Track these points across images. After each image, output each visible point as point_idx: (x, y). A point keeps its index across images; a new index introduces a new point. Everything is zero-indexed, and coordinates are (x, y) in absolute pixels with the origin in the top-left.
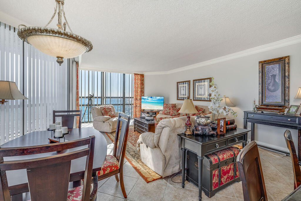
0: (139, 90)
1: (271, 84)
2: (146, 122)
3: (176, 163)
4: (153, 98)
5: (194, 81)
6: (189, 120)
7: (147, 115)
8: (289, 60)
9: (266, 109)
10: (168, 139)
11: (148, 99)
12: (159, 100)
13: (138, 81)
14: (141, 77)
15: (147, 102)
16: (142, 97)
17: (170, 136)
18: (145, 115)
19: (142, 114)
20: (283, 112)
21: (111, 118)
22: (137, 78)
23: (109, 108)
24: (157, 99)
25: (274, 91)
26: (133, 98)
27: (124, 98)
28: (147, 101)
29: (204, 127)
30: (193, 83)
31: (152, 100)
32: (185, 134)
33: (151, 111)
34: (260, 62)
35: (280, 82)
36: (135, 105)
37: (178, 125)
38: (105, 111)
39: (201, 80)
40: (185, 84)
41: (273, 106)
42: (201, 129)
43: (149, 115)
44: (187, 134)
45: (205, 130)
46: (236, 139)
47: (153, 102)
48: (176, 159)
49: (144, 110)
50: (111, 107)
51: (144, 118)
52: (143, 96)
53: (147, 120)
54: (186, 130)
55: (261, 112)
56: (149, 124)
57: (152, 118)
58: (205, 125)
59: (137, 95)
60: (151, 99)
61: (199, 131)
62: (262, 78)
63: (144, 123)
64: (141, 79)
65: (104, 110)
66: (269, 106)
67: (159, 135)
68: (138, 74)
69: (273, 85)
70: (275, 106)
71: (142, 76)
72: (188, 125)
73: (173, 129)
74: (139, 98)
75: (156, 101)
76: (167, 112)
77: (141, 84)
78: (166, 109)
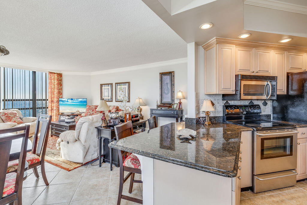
0: (56, 91)
1: (166, 89)
2: (66, 125)
3: (94, 151)
4: (74, 100)
5: (116, 83)
6: (104, 116)
7: (67, 117)
8: (174, 74)
9: (164, 106)
10: (87, 132)
11: (68, 101)
12: (81, 102)
13: (54, 81)
14: (58, 76)
16: (60, 99)
17: (88, 130)
18: (64, 118)
19: (61, 117)
20: (171, 108)
21: (18, 124)
22: (53, 78)
23: (13, 113)
24: (78, 101)
25: (167, 94)
26: (47, 100)
27: (34, 100)
28: (67, 103)
29: (115, 120)
30: (115, 86)
31: (73, 102)
32: (101, 127)
33: (71, 114)
34: (160, 73)
35: (170, 88)
36: (50, 109)
37: (95, 120)
38: (7, 117)
39: (122, 83)
40: (108, 86)
41: (167, 104)
42: (113, 121)
43: (70, 118)
44: (102, 126)
45: (116, 122)
46: (137, 126)
47: (74, 105)
48: (95, 147)
49: (62, 114)
50: (15, 112)
51: (63, 121)
52: (62, 98)
53: (67, 123)
54: (102, 123)
55: (160, 108)
56: (69, 126)
57: (73, 120)
58: (116, 118)
59: (53, 98)
60: (71, 101)
61: (111, 123)
62: (161, 84)
63: (64, 126)
64: (58, 79)
65: (5, 116)
66: (165, 104)
67: (79, 130)
68: (55, 73)
69: (167, 89)
70: (168, 104)
71: (60, 75)
72: (104, 119)
73: (91, 124)
74: (55, 100)
76: (90, 113)
77: (58, 84)
78: (89, 111)
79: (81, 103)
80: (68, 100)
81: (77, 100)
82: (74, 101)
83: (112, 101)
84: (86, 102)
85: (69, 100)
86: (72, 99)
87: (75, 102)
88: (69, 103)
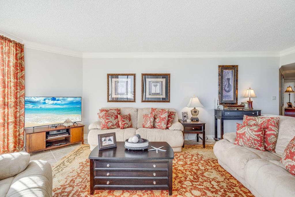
5: (143, 75)
8: (237, 68)
11: (45, 103)
12: (72, 103)
13: (9, 57)
24: (66, 103)
25: (229, 91)
28: (43, 106)
30: (142, 78)
31: (56, 104)
34: (219, 66)
35: (233, 85)
40: (127, 78)
60: (52, 102)
64: (17, 54)
68: (10, 41)
69: (228, 87)
71: (20, 47)
74: (12, 100)
75: (64, 106)
76: (111, 124)
77: (16, 66)
78: (108, 119)
79: (71, 106)
80: (45, 100)
81: (64, 100)
82: (59, 102)
83: (134, 101)
84: (79, 103)
85: (47, 101)
86: (54, 99)
87: (59, 104)
88: (47, 106)
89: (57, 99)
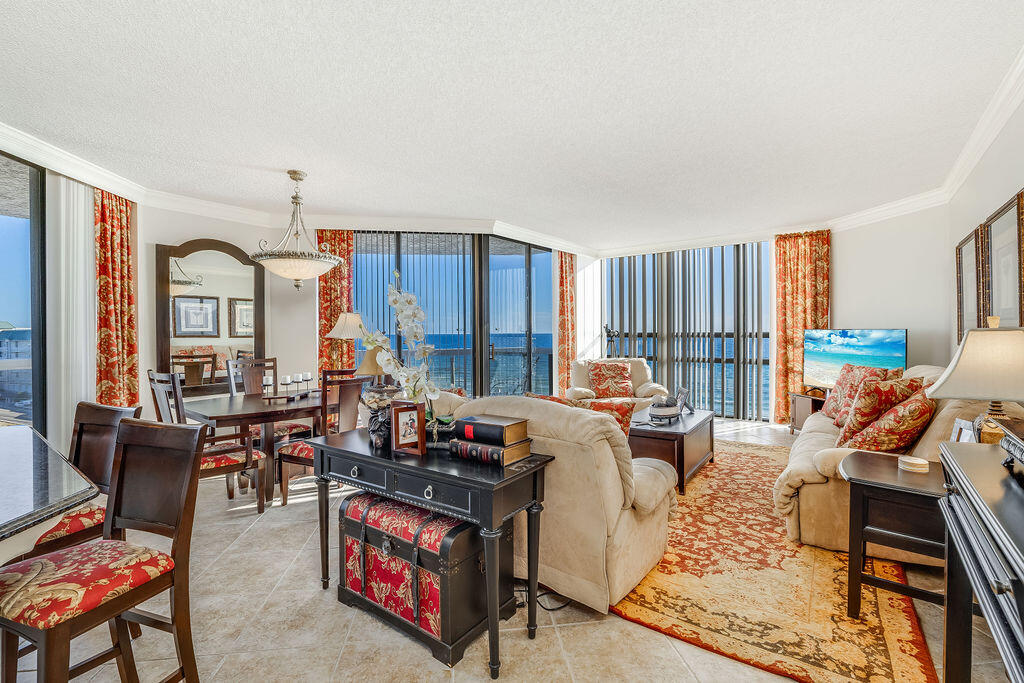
4: (852, 337)
11: (829, 342)
13: (796, 264)
14: (812, 245)
15: (826, 355)
22: (790, 254)
23: (617, 367)
28: (827, 348)
31: (848, 345)
38: (596, 374)
50: (627, 365)
60: (840, 340)
64: (812, 254)
65: (594, 372)
71: (824, 238)
75: (865, 352)
87: (854, 346)
89: (849, 334)
